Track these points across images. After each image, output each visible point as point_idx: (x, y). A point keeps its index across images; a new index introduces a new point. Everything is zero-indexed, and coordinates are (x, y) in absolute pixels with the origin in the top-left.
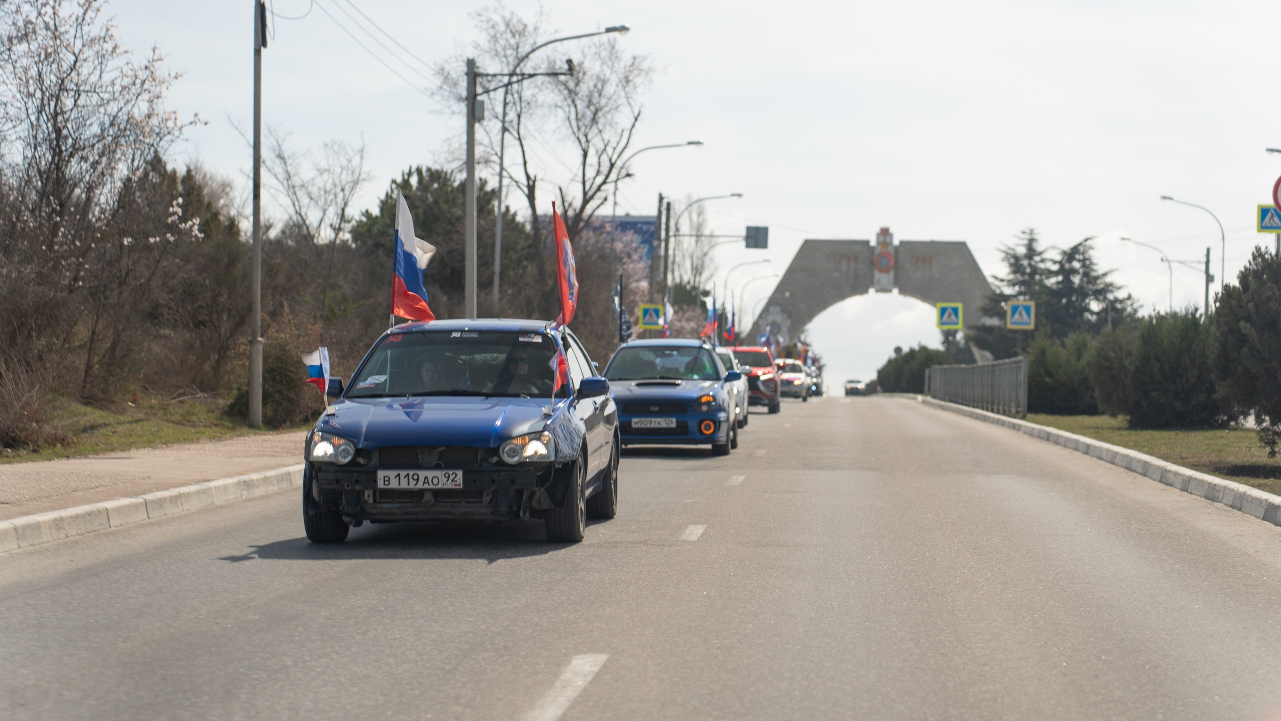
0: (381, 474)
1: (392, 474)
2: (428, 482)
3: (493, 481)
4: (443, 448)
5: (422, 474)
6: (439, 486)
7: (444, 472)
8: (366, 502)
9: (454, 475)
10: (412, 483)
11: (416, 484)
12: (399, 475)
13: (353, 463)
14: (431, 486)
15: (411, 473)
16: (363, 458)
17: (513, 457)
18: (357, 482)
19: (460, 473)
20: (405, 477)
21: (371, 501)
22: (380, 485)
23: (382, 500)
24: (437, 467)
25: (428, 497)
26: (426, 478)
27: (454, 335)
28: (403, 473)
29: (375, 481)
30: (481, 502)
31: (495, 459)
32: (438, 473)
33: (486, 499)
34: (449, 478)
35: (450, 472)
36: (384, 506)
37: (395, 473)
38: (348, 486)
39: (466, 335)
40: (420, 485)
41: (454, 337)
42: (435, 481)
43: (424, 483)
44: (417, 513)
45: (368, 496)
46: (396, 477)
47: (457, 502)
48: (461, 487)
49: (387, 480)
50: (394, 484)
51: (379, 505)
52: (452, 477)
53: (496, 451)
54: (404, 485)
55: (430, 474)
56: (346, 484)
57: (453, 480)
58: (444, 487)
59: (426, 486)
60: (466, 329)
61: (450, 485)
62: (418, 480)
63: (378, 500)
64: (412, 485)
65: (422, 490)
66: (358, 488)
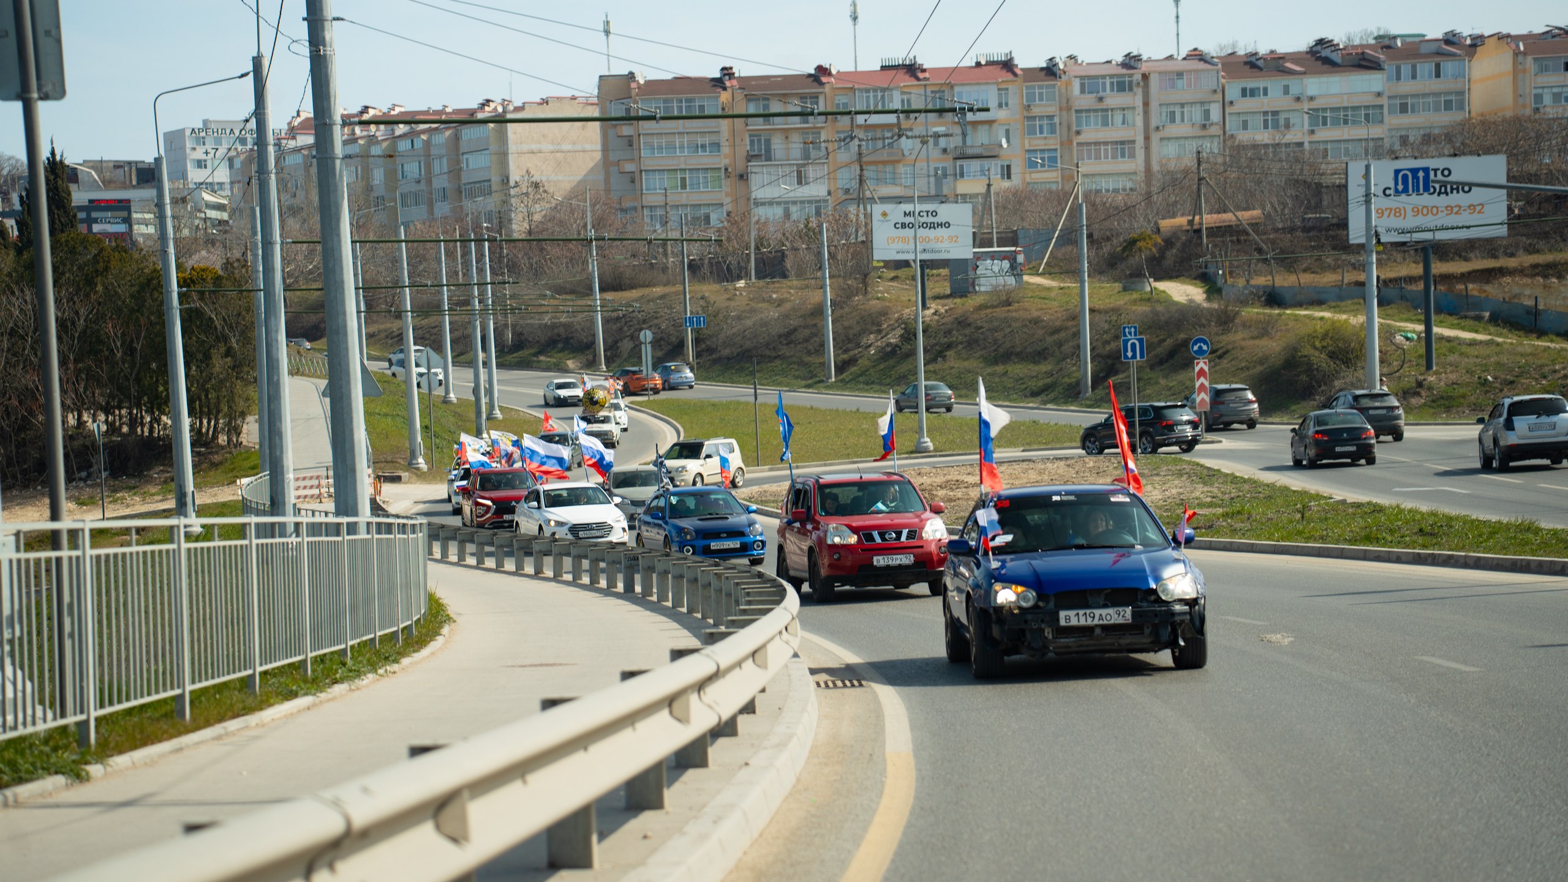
0: (1063, 614)
1: (1072, 613)
2: (1102, 619)
3: (1156, 616)
4: (1109, 590)
5: (1097, 612)
6: (1112, 622)
7: (1115, 609)
8: (1046, 638)
9: (1124, 612)
10: (1089, 620)
11: (1092, 621)
12: (1077, 614)
13: (1035, 607)
14: (1106, 622)
15: (1088, 611)
16: (1043, 602)
17: (1167, 596)
18: (1042, 621)
19: (1128, 609)
20: (1083, 615)
21: (1050, 637)
22: (1063, 623)
23: (1060, 636)
24: (1105, 606)
25: (1098, 631)
26: (1101, 615)
27: (1055, 498)
28: (1081, 612)
29: (1058, 620)
30: (1143, 633)
31: (1155, 598)
32: (1111, 611)
33: (1147, 631)
34: (1119, 614)
35: (1121, 609)
36: (1062, 640)
37: (1075, 612)
38: (1033, 625)
39: (1065, 498)
40: (1096, 622)
42: (1108, 617)
43: (1099, 619)
44: (1087, 646)
45: (1048, 633)
46: (1075, 616)
47: (1122, 635)
48: (1131, 620)
49: (1068, 618)
50: (1074, 622)
51: (1057, 640)
52: (1122, 613)
53: (1155, 592)
54: (1083, 622)
55: (1104, 611)
56: (1031, 622)
57: (1123, 616)
58: (1117, 622)
59: (1101, 622)
60: (1062, 493)
61: (1120, 621)
62: (1094, 617)
63: (1055, 636)
64: (1090, 622)
65: (1097, 626)
66: (1043, 626)
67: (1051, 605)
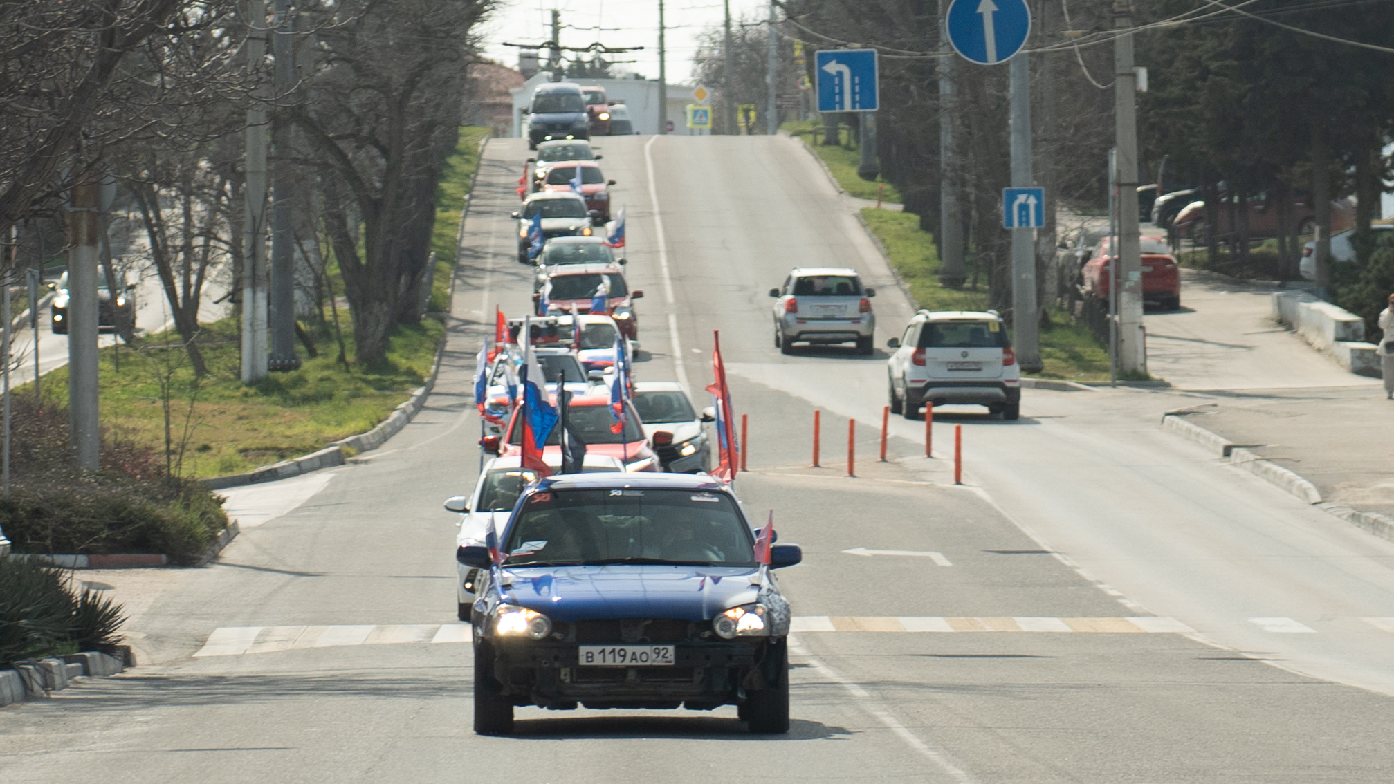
0: (583, 650)
1: (596, 649)
2: (636, 659)
3: (708, 658)
4: (649, 622)
5: (630, 649)
6: (648, 663)
7: (654, 647)
8: (562, 681)
9: (665, 651)
10: (619, 659)
11: (622, 662)
12: (603, 651)
13: (549, 638)
14: (640, 663)
15: (617, 648)
16: (560, 633)
17: (726, 631)
18: (556, 658)
19: (671, 649)
20: (610, 653)
21: (568, 680)
22: (583, 661)
23: (579, 680)
24: (642, 642)
25: (632, 675)
26: (634, 653)
27: (614, 493)
28: (608, 649)
29: (577, 657)
30: (692, 682)
31: (707, 634)
32: (647, 649)
33: (697, 678)
34: (658, 653)
35: (661, 647)
36: (584, 686)
37: (600, 648)
38: (546, 663)
39: (627, 493)
40: (627, 663)
41: (615, 496)
42: (644, 656)
43: (632, 659)
44: (619, 694)
45: (565, 674)
46: (600, 653)
47: (666, 682)
48: (672, 664)
49: (590, 656)
50: (598, 661)
51: (577, 685)
52: (662, 653)
53: (709, 625)
54: (609, 662)
55: (639, 649)
56: (544, 661)
57: (663, 657)
58: (655, 664)
59: (634, 663)
60: (627, 486)
61: (660, 662)
62: (624, 656)
63: (574, 679)
64: (618, 662)
65: (628, 668)
66: (557, 665)
67: (572, 637)
